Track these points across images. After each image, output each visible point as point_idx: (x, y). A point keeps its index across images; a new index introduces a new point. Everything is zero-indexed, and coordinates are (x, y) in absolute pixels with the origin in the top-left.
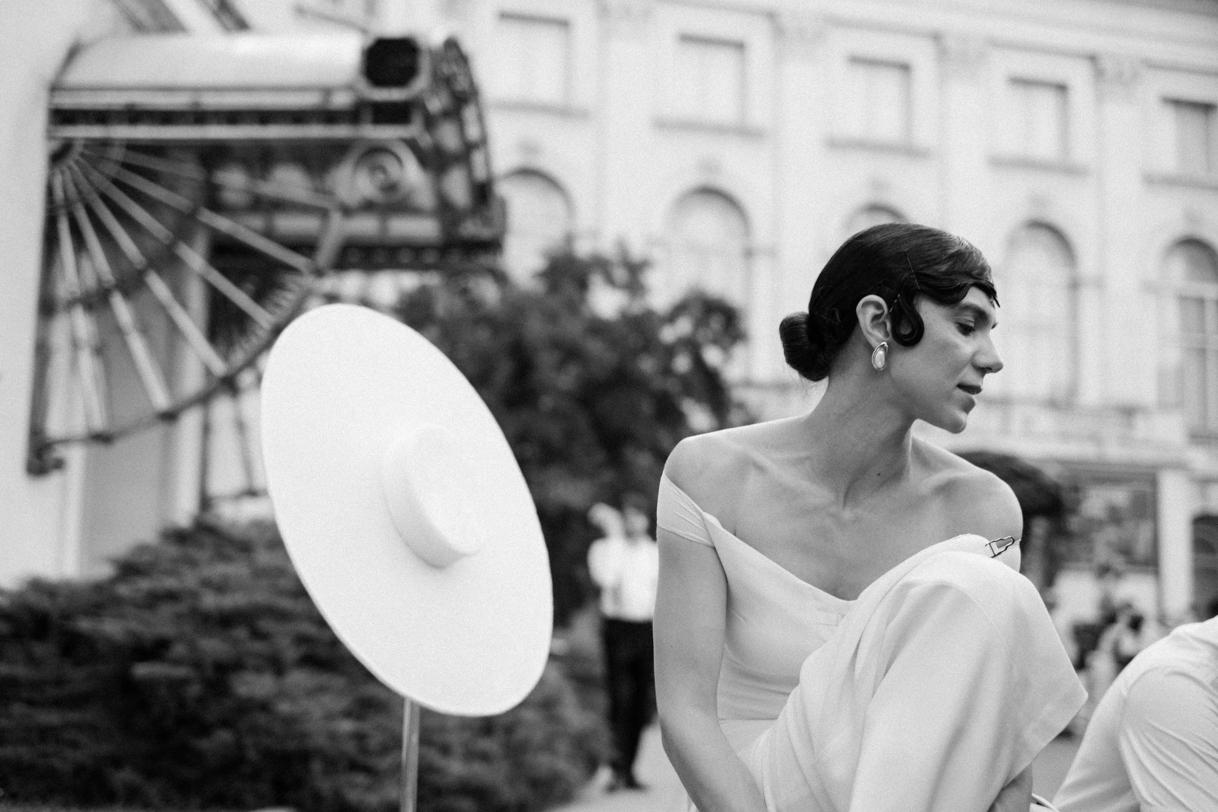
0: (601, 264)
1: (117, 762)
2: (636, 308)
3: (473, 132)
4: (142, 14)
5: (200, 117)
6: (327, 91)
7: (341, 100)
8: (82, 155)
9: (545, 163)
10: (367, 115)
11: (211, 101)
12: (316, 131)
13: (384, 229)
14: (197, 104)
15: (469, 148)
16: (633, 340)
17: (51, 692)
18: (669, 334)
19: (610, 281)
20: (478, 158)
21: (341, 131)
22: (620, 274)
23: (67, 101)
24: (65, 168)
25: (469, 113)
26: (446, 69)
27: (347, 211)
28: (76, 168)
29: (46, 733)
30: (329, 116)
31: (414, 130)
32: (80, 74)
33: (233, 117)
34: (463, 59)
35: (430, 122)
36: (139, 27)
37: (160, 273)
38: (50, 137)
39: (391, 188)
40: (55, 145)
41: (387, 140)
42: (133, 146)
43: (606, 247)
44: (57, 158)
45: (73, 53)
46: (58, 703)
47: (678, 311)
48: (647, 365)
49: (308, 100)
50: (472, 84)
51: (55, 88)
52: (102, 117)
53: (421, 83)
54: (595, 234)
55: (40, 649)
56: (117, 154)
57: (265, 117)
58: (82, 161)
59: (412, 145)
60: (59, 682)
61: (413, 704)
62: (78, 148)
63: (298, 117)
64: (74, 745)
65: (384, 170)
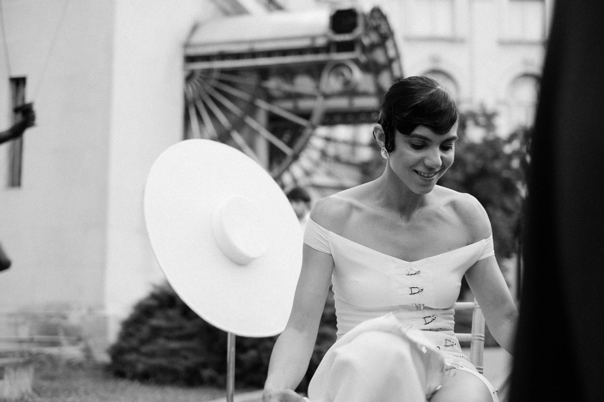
0: (473, 115)
1: (205, 366)
2: (491, 137)
3: (392, 53)
4: (228, 7)
5: (253, 55)
6: (313, 38)
7: (321, 42)
8: (201, 77)
9: (444, 67)
10: (333, 48)
11: (259, 47)
12: (309, 58)
13: (351, 104)
14: (252, 49)
15: (390, 61)
16: (489, 153)
17: (177, 333)
18: (508, 149)
19: (477, 124)
20: (395, 66)
21: (321, 57)
22: (481, 120)
23: (192, 52)
24: (193, 84)
25: (389, 44)
26: (374, 23)
27: (326, 96)
28: (198, 83)
29: (174, 353)
30: (315, 50)
31: (357, 54)
32: (199, 38)
33: (269, 54)
34: (384, 17)
35: (366, 50)
36: (227, 13)
37: (239, 131)
38: (185, 69)
39: (347, 83)
40: (187, 73)
41: (344, 60)
42: (224, 71)
43: (475, 107)
44: (189, 78)
45: (195, 28)
46: (180, 338)
47: (512, 137)
48: (497, 165)
49: (304, 43)
50: (389, 28)
51: (187, 45)
52: (208, 58)
53: (359, 31)
54: (470, 100)
55: (172, 313)
56: (215, 75)
57: (284, 53)
58: (201, 80)
59: (356, 61)
60: (181, 328)
61: (232, 334)
62: (198, 75)
63: (300, 51)
64: (185, 358)
65: (343, 75)
